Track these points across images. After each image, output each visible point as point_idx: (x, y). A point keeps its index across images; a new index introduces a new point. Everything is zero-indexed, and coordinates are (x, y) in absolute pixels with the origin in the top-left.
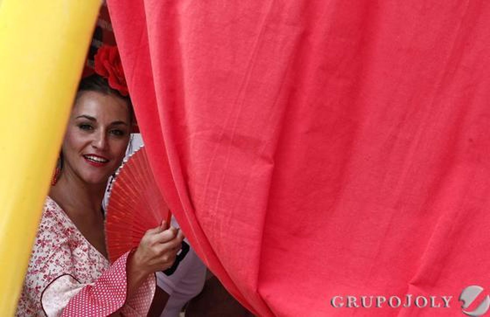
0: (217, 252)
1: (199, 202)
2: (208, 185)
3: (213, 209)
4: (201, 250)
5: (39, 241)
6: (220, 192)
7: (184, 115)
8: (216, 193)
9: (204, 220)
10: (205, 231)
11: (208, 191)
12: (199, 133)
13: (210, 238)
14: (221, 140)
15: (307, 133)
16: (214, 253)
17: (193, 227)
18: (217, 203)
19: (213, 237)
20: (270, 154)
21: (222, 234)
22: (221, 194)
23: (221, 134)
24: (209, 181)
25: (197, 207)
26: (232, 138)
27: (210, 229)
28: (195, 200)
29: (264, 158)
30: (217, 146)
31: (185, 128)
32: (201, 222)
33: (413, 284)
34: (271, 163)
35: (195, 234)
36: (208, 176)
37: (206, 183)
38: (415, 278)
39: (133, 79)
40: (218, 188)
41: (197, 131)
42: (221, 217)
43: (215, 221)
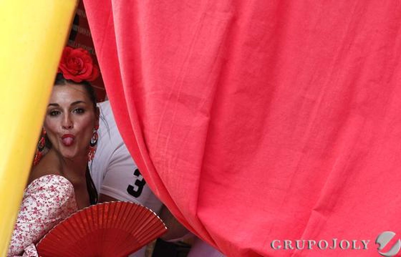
0: (165, 184)
1: (152, 145)
2: (159, 132)
3: (163, 151)
4: (153, 183)
5: (36, 208)
6: (168, 137)
7: (141, 78)
8: (166, 138)
9: (155, 160)
10: (156, 168)
11: (159, 137)
12: (153, 93)
13: (160, 173)
14: (170, 98)
15: (235, 93)
16: (163, 185)
17: (148, 166)
18: (166, 147)
19: (163, 172)
20: (207, 109)
21: (170, 170)
22: (170, 140)
23: (170, 94)
24: (160, 129)
25: (150, 149)
26: (178, 96)
27: (160, 166)
28: (149, 144)
29: (203, 112)
30: (167, 102)
31: (141, 89)
32: (154, 161)
33: (316, 210)
34: (207, 116)
35: (149, 171)
36: (160, 125)
37: (158, 131)
38: (317, 205)
39: (102, 52)
40: (167, 135)
41: (152, 90)
42: (170, 157)
43: (165, 160)
